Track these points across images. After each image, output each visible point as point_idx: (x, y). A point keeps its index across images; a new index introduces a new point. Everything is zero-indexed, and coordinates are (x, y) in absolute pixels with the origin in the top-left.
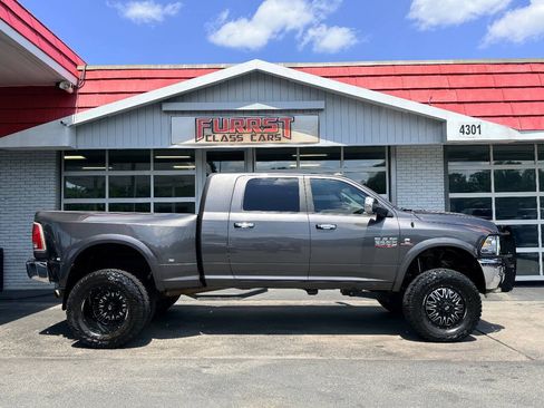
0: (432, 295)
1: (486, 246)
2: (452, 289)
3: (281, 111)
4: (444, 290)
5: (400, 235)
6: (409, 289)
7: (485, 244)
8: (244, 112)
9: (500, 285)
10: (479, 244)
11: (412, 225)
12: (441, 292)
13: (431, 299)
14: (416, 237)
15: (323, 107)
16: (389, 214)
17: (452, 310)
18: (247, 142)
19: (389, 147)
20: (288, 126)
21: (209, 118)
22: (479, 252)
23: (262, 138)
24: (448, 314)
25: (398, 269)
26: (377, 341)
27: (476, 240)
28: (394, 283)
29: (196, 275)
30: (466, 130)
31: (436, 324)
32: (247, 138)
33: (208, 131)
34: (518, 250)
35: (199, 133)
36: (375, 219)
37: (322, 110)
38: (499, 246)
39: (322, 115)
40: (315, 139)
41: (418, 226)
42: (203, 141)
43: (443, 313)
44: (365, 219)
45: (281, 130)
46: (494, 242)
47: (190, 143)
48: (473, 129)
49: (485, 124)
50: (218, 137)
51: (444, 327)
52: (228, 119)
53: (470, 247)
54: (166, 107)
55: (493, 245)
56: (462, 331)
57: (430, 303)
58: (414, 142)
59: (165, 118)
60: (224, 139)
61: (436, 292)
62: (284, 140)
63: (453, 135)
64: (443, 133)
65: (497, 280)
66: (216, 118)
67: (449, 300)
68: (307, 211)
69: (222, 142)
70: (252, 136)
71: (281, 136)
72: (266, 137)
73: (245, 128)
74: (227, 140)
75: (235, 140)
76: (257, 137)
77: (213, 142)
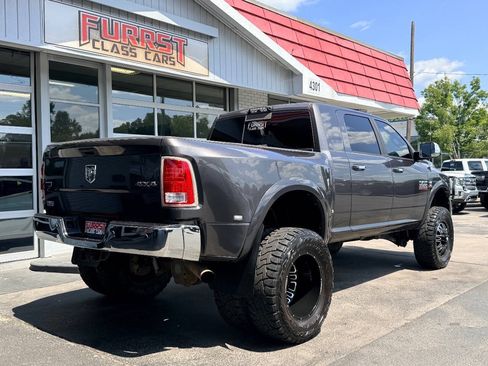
3: (174, 28)
18: (141, 60)
20: (182, 50)
21: (96, 15)
23: (157, 59)
25: (425, 209)
30: (312, 86)
32: (141, 53)
33: (95, 34)
35: (83, 35)
37: (211, 37)
40: (204, 71)
42: (89, 47)
45: (175, 52)
47: (71, 45)
48: (316, 86)
49: (322, 83)
50: (108, 45)
52: (120, 22)
62: (178, 66)
66: (106, 17)
69: (112, 54)
70: (146, 53)
71: (175, 60)
72: (161, 57)
73: (138, 40)
74: (118, 52)
75: (127, 55)
76: (151, 56)
77: (100, 51)
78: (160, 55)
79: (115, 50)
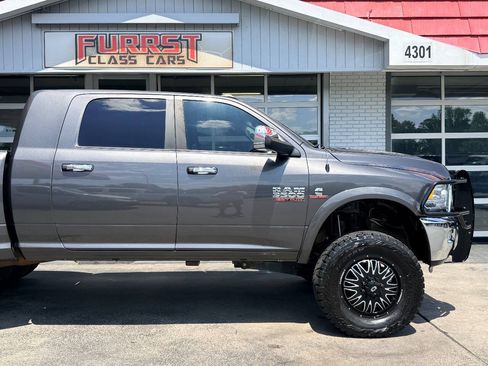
0: (352, 270)
1: (433, 199)
2: (382, 261)
3: (184, 26)
4: (370, 262)
5: (309, 183)
6: (320, 261)
7: (432, 196)
8: (137, 26)
9: (451, 253)
10: (422, 196)
11: (327, 168)
12: (365, 265)
13: (351, 276)
14: (333, 186)
15: (237, 21)
16: (295, 152)
17: (380, 292)
18: (141, 65)
19: (322, 74)
20: (193, 46)
21: (92, 34)
22: (422, 207)
23: (161, 61)
24: (375, 298)
25: (305, 233)
26: (273, 336)
27: (419, 190)
28: (300, 252)
29: (6, 242)
30: (412, 52)
31: (359, 311)
32: (141, 60)
33: (91, 51)
34: (477, 201)
35: (79, 54)
36: (274, 158)
37: (237, 26)
38: (451, 200)
39: (237, 32)
40: (227, 63)
41: (335, 170)
42: (85, 64)
43: (367, 296)
44: (259, 160)
45: (184, 50)
46: (444, 192)
47: (68, 66)
48: (421, 51)
49: (436, 45)
50: (105, 58)
51: (370, 315)
52: (118, 35)
53: (410, 201)
54: (38, 19)
55: (443, 197)
56: (395, 321)
57: (349, 281)
58: (350, 68)
59: (38, 33)
60: (112, 60)
61: (358, 265)
62: (188, 64)
63: (397, 59)
64: (385, 58)
65: (447, 246)
66: (103, 34)
67: (377, 277)
68: (175, 148)
69: (110, 65)
70: (148, 58)
71: (185, 58)
72: (166, 59)
73: (138, 47)
74: (116, 63)
75: (126, 63)
76: (154, 60)
77: (97, 65)
78: (165, 58)
79: (113, 61)
